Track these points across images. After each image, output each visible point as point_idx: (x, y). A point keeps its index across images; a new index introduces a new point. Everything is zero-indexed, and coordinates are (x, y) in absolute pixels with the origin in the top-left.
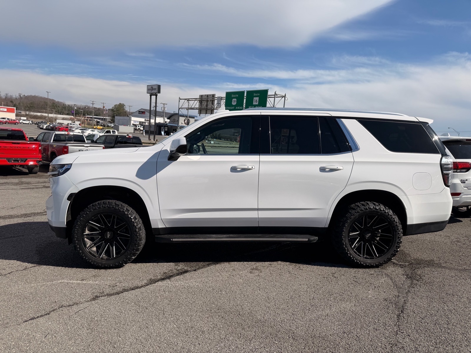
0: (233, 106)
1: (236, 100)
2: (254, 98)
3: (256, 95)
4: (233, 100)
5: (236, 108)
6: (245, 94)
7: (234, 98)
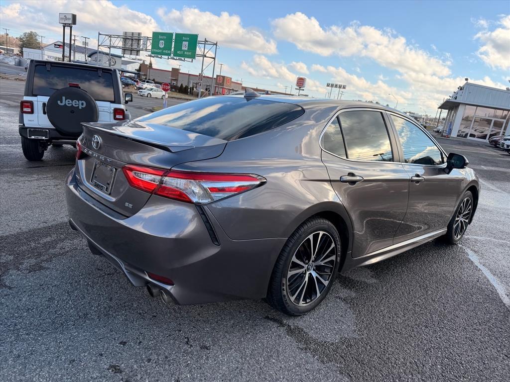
2: (184, 42)
3: (185, 39)
5: (164, 51)
6: (174, 37)
7: (162, 40)
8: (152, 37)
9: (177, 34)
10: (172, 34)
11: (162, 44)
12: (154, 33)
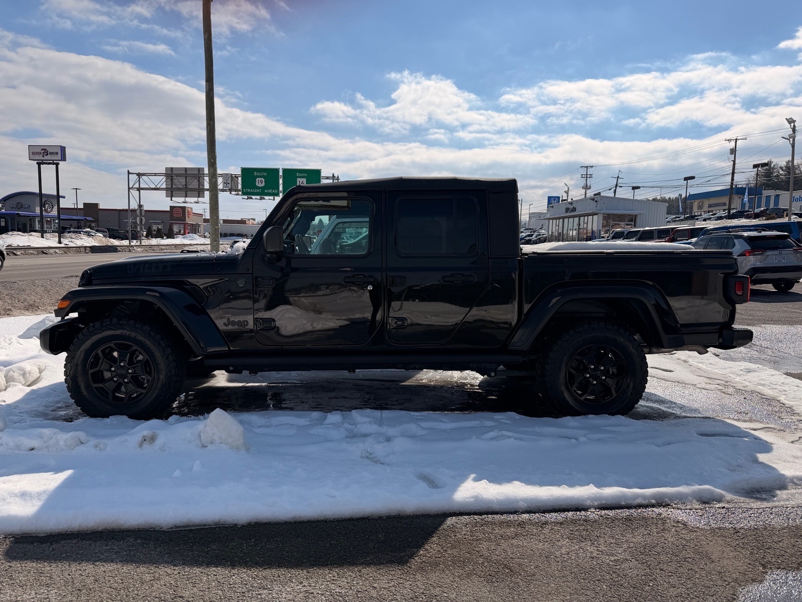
0: (259, 188)
1: (263, 180)
2: (298, 179)
3: (300, 175)
4: (257, 180)
5: (266, 191)
6: (281, 173)
7: (259, 177)
8: (240, 174)
9: (285, 170)
10: (277, 170)
11: (260, 183)
12: (244, 170)
